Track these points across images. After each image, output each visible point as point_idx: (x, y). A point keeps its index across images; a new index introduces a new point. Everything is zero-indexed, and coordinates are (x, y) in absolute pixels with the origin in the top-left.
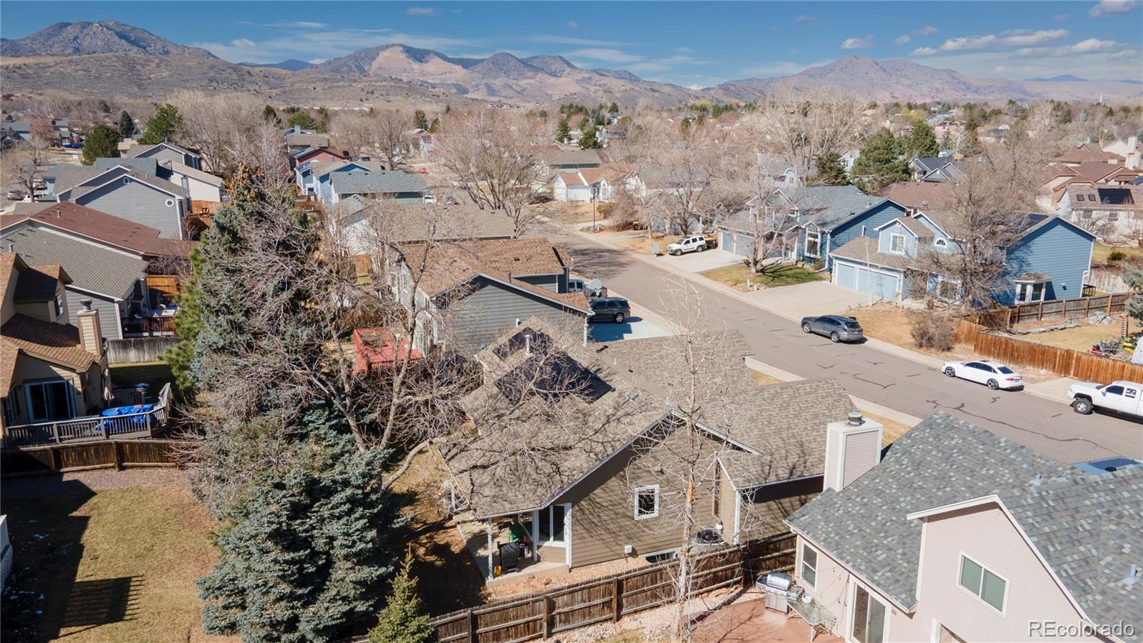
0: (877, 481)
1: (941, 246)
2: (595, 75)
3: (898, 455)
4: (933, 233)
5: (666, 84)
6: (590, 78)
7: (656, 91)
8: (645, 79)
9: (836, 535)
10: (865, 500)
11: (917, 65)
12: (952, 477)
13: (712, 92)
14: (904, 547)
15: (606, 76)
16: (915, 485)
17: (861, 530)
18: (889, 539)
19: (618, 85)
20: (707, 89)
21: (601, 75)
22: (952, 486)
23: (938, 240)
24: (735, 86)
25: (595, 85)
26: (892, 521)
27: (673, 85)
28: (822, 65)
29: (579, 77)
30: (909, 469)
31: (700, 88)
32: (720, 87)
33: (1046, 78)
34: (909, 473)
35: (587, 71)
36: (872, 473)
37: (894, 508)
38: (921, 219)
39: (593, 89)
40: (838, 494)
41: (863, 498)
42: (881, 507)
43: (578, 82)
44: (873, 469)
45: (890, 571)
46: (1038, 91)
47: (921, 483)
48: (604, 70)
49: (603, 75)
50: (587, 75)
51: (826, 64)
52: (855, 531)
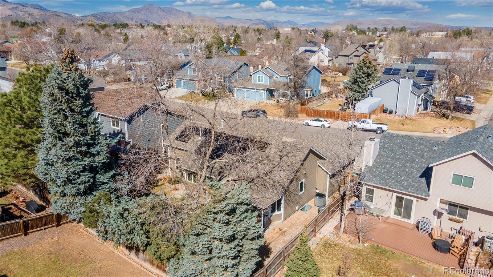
0: (382, 159)
1: (277, 79)
2: (20, 6)
3: (383, 149)
4: (272, 74)
5: (62, 13)
6: (17, 7)
7: (59, 16)
8: (50, 10)
9: (383, 180)
10: (383, 167)
11: (176, 10)
12: (407, 152)
13: (88, 18)
14: (411, 179)
15: (26, 7)
16: (397, 158)
17: (390, 177)
18: (403, 177)
19: (36, 12)
20: (85, 16)
21: (23, 6)
22: (410, 155)
23: (275, 76)
24: (99, 15)
25: (21, 11)
26: (399, 171)
27: (66, 14)
28: (138, 7)
29: (11, 6)
30: (390, 153)
31: (80, 16)
32: (93, 15)
33: (222, 17)
34: (391, 154)
35: (14, 4)
36: (378, 157)
37: (396, 167)
38: (268, 69)
39: (20, 13)
40: (371, 167)
41: (382, 166)
42: (391, 167)
43: (9, 9)
44: (377, 156)
45: (412, 187)
46: (221, 22)
47: (398, 157)
48: (25, 4)
49: (25, 6)
50: (15, 6)
51: (139, 7)
52: (389, 178)
